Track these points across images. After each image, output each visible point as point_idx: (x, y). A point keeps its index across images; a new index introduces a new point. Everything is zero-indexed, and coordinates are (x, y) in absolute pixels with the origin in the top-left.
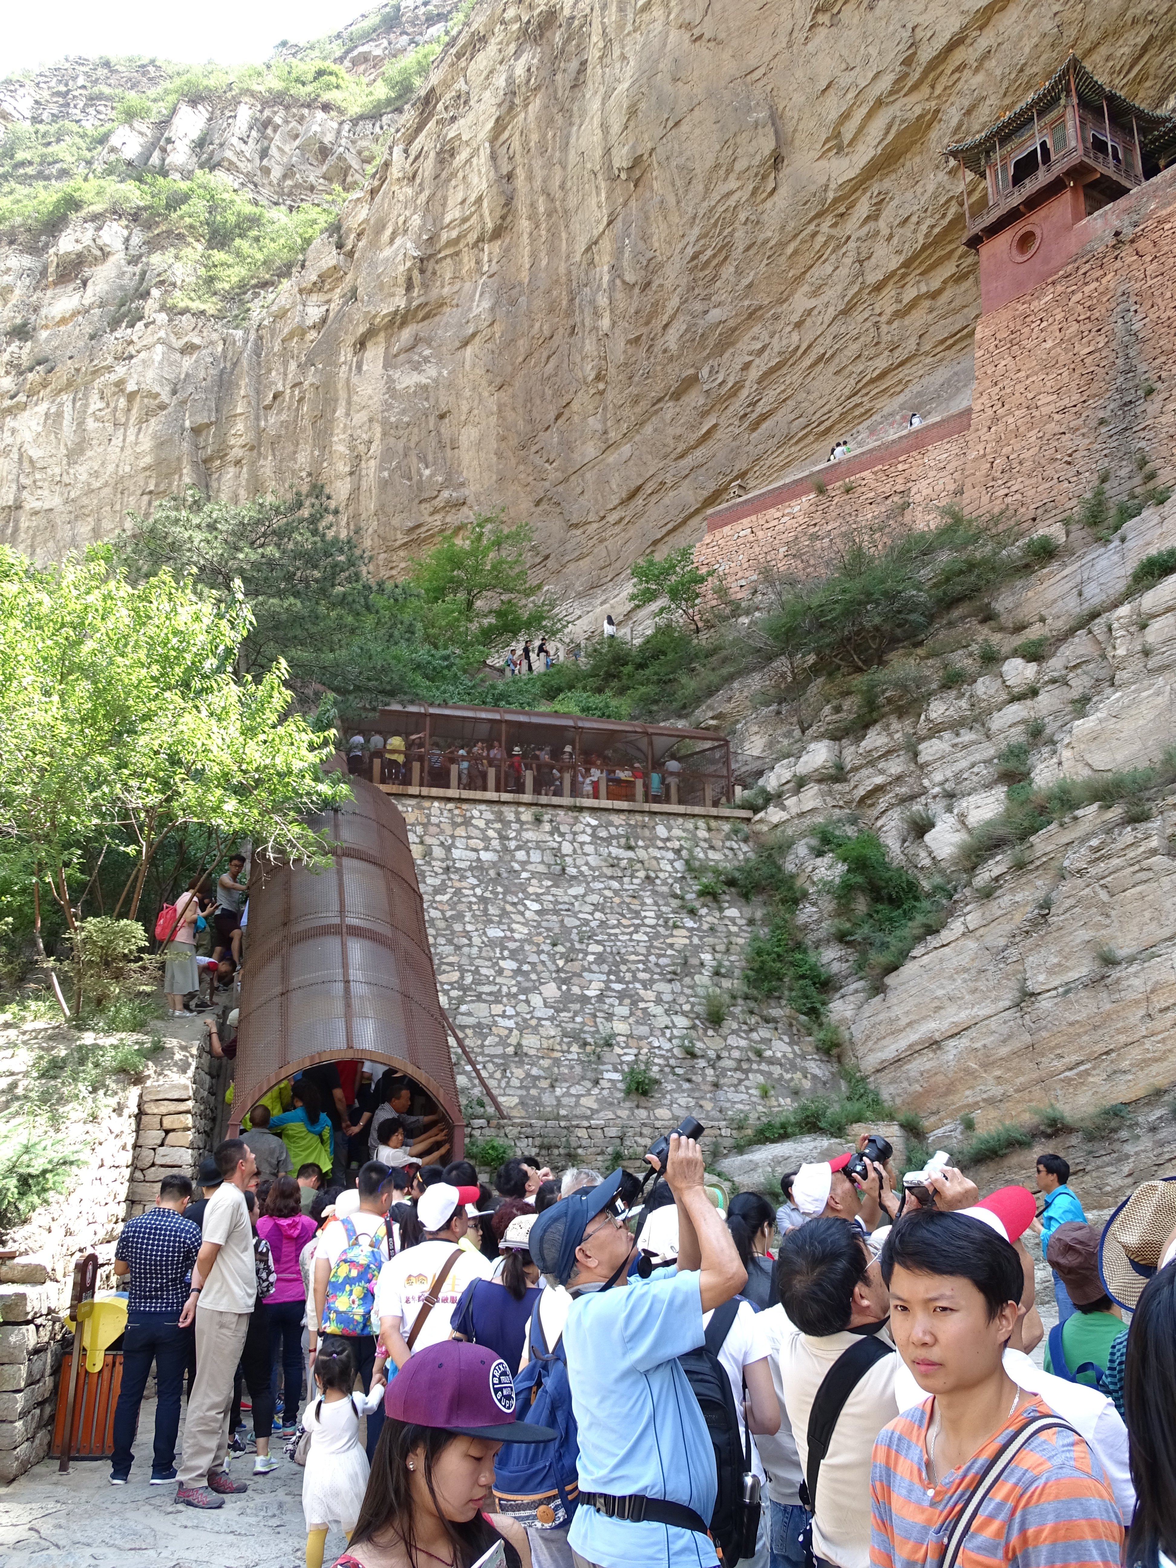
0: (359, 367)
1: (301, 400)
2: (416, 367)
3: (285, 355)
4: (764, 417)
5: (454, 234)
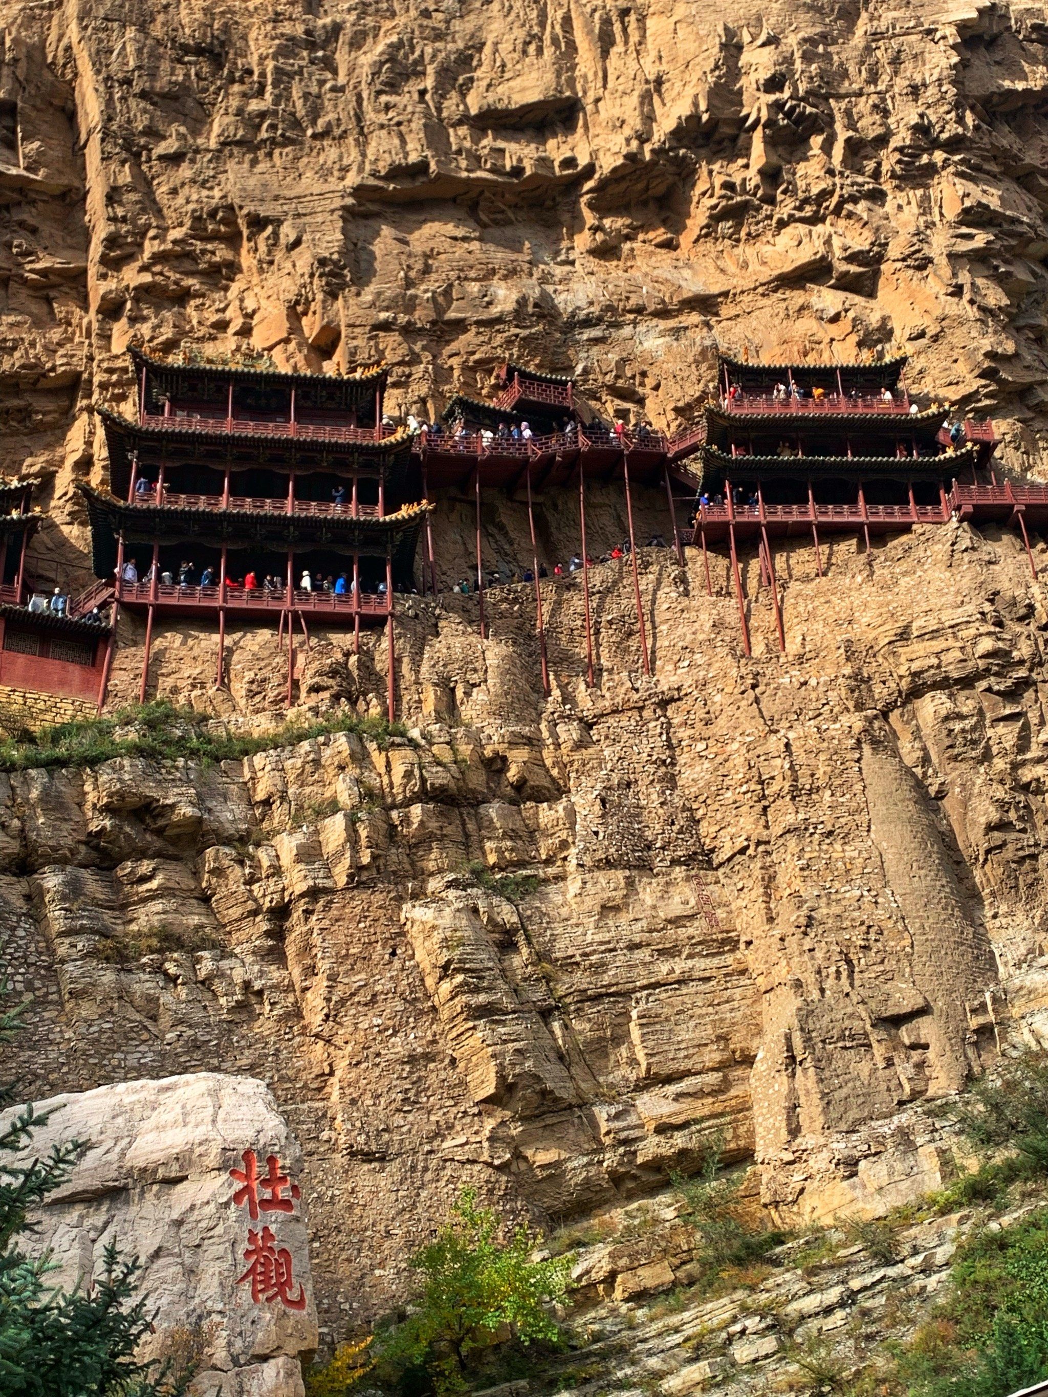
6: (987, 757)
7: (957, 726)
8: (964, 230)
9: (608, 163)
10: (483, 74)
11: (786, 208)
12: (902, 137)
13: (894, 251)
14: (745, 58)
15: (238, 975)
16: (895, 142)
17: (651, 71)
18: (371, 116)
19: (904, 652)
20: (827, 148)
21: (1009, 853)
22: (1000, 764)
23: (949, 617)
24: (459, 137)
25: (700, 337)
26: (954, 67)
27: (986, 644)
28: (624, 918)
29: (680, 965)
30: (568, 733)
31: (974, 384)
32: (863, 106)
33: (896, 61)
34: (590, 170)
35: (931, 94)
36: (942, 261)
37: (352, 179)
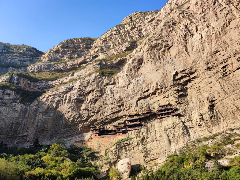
0: (40, 114)
1: (33, 115)
2: (45, 116)
3: (32, 110)
4: (74, 132)
5: (51, 107)
6: (172, 133)
7: (170, 131)
8: (174, 92)
9: (151, 93)
10: (144, 89)
11: (162, 93)
12: (169, 86)
13: (169, 95)
14: (158, 84)
15: (132, 151)
16: (169, 87)
17: (153, 86)
18: (137, 95)
19: (167, 126)
20: (164, 88)
21: (173, 139)
22: (173, 133)
23: (170, 123)
24: (142, 94)
25: (158, 103)
26: (173, 79)
27: (172, 125)
28: (152, 145)
29: (155, 148)
30: (150, 134)
31: (175, 103)
32: (166, 84)
33: (169, 80)
34: (150, 94)
35: (171, 82)
36: (172, 95)
37: (137, 100)
